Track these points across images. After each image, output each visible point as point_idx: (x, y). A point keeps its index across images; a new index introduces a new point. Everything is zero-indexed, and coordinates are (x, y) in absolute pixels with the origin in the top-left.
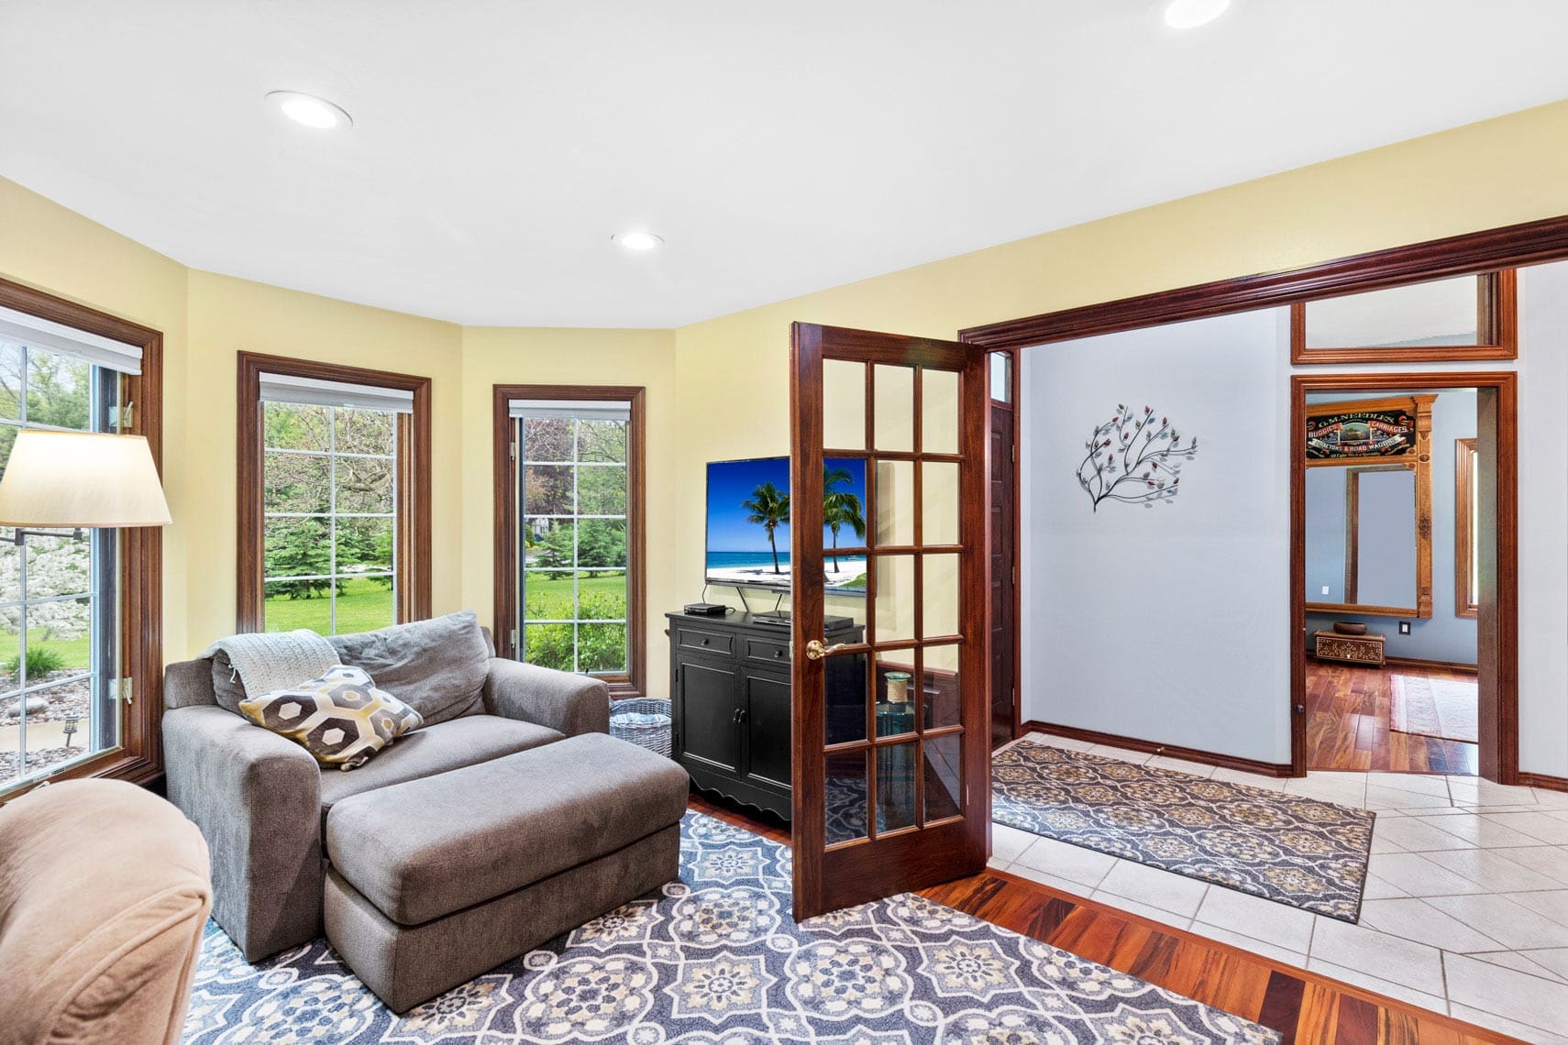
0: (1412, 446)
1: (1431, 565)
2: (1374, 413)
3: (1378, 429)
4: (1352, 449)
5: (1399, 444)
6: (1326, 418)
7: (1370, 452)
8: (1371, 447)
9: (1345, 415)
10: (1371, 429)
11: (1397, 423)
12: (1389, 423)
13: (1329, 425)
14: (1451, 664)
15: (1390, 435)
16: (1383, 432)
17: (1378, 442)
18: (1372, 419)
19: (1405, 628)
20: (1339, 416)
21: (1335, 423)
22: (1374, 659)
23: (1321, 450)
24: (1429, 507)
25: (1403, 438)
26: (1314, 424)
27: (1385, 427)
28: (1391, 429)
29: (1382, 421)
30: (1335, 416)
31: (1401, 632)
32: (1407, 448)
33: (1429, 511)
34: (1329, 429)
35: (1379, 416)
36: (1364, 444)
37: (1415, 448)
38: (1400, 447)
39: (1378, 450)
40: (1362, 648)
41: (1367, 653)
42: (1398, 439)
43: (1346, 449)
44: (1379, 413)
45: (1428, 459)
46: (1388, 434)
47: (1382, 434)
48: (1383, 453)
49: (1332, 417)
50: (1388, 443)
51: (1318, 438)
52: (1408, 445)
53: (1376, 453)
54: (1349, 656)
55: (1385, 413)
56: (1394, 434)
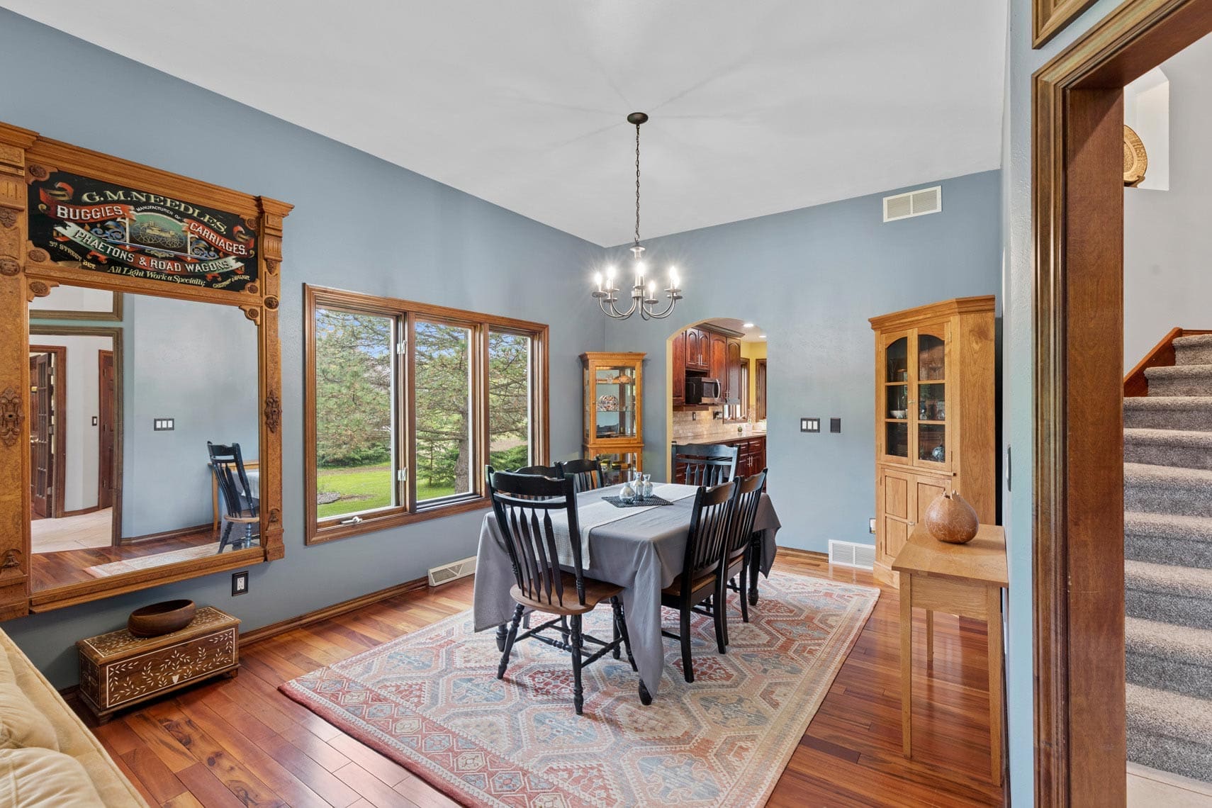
0: (253, 280)
1: (281, 473)
2: (195, 206)
3: (201, 238)
4: (154, 262)
5: (234, 272)
6: (100, 186)
7: (188, 277)
8: (190, 268)
9: (139, 192)
10: (190, 235)
11: (230, 236)
12: (217, 232)
13: (106, 202)
14: (300, 618)
15: (222, 253)
16: (210, 246)
17: (201, 261)
18: (190, 217)
19: (241, 584)
20: (128, 191)
21: (118, 202)
22: (222, 664)
23: (88, 251)
24: (278, 383)
25: (240, 264)
26: (70, 189)
27: (213, 237)
28: (221, 243)
29: (207, 225)
30: (122, 188)
31: (235, 592)
32: (246, 282)
33: (278, 388)
34: (107, 211)
35: (201, 215)
36: (177, 259)
37: (257, 284)
38: (236, 278)
39: (201, 276)
40: (202, 652)
41: (210, 657)
42: (233, 264)
43: (143, 261)
44: (204, 210)
45: (277, 306)
46: (217, 251)
47: (208, 249)
48: (210, 281)
49: (115, 188)
50: (216, 266)
51: (81, 224)
52: (247, 277)
53: (197, 281)
54: (175, 679)
55: (214, 213)
56: (227, 255)
